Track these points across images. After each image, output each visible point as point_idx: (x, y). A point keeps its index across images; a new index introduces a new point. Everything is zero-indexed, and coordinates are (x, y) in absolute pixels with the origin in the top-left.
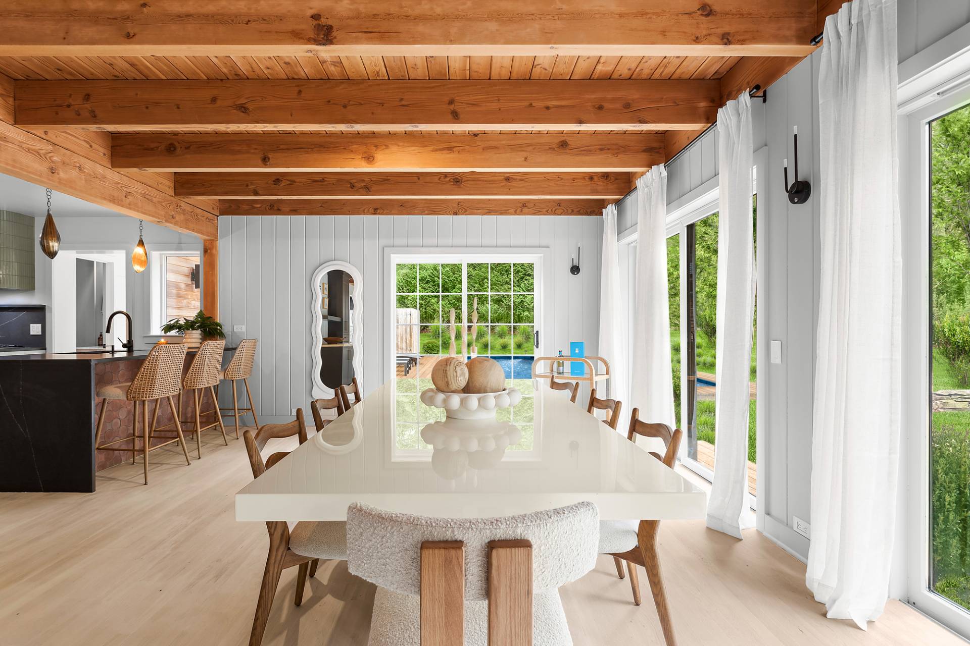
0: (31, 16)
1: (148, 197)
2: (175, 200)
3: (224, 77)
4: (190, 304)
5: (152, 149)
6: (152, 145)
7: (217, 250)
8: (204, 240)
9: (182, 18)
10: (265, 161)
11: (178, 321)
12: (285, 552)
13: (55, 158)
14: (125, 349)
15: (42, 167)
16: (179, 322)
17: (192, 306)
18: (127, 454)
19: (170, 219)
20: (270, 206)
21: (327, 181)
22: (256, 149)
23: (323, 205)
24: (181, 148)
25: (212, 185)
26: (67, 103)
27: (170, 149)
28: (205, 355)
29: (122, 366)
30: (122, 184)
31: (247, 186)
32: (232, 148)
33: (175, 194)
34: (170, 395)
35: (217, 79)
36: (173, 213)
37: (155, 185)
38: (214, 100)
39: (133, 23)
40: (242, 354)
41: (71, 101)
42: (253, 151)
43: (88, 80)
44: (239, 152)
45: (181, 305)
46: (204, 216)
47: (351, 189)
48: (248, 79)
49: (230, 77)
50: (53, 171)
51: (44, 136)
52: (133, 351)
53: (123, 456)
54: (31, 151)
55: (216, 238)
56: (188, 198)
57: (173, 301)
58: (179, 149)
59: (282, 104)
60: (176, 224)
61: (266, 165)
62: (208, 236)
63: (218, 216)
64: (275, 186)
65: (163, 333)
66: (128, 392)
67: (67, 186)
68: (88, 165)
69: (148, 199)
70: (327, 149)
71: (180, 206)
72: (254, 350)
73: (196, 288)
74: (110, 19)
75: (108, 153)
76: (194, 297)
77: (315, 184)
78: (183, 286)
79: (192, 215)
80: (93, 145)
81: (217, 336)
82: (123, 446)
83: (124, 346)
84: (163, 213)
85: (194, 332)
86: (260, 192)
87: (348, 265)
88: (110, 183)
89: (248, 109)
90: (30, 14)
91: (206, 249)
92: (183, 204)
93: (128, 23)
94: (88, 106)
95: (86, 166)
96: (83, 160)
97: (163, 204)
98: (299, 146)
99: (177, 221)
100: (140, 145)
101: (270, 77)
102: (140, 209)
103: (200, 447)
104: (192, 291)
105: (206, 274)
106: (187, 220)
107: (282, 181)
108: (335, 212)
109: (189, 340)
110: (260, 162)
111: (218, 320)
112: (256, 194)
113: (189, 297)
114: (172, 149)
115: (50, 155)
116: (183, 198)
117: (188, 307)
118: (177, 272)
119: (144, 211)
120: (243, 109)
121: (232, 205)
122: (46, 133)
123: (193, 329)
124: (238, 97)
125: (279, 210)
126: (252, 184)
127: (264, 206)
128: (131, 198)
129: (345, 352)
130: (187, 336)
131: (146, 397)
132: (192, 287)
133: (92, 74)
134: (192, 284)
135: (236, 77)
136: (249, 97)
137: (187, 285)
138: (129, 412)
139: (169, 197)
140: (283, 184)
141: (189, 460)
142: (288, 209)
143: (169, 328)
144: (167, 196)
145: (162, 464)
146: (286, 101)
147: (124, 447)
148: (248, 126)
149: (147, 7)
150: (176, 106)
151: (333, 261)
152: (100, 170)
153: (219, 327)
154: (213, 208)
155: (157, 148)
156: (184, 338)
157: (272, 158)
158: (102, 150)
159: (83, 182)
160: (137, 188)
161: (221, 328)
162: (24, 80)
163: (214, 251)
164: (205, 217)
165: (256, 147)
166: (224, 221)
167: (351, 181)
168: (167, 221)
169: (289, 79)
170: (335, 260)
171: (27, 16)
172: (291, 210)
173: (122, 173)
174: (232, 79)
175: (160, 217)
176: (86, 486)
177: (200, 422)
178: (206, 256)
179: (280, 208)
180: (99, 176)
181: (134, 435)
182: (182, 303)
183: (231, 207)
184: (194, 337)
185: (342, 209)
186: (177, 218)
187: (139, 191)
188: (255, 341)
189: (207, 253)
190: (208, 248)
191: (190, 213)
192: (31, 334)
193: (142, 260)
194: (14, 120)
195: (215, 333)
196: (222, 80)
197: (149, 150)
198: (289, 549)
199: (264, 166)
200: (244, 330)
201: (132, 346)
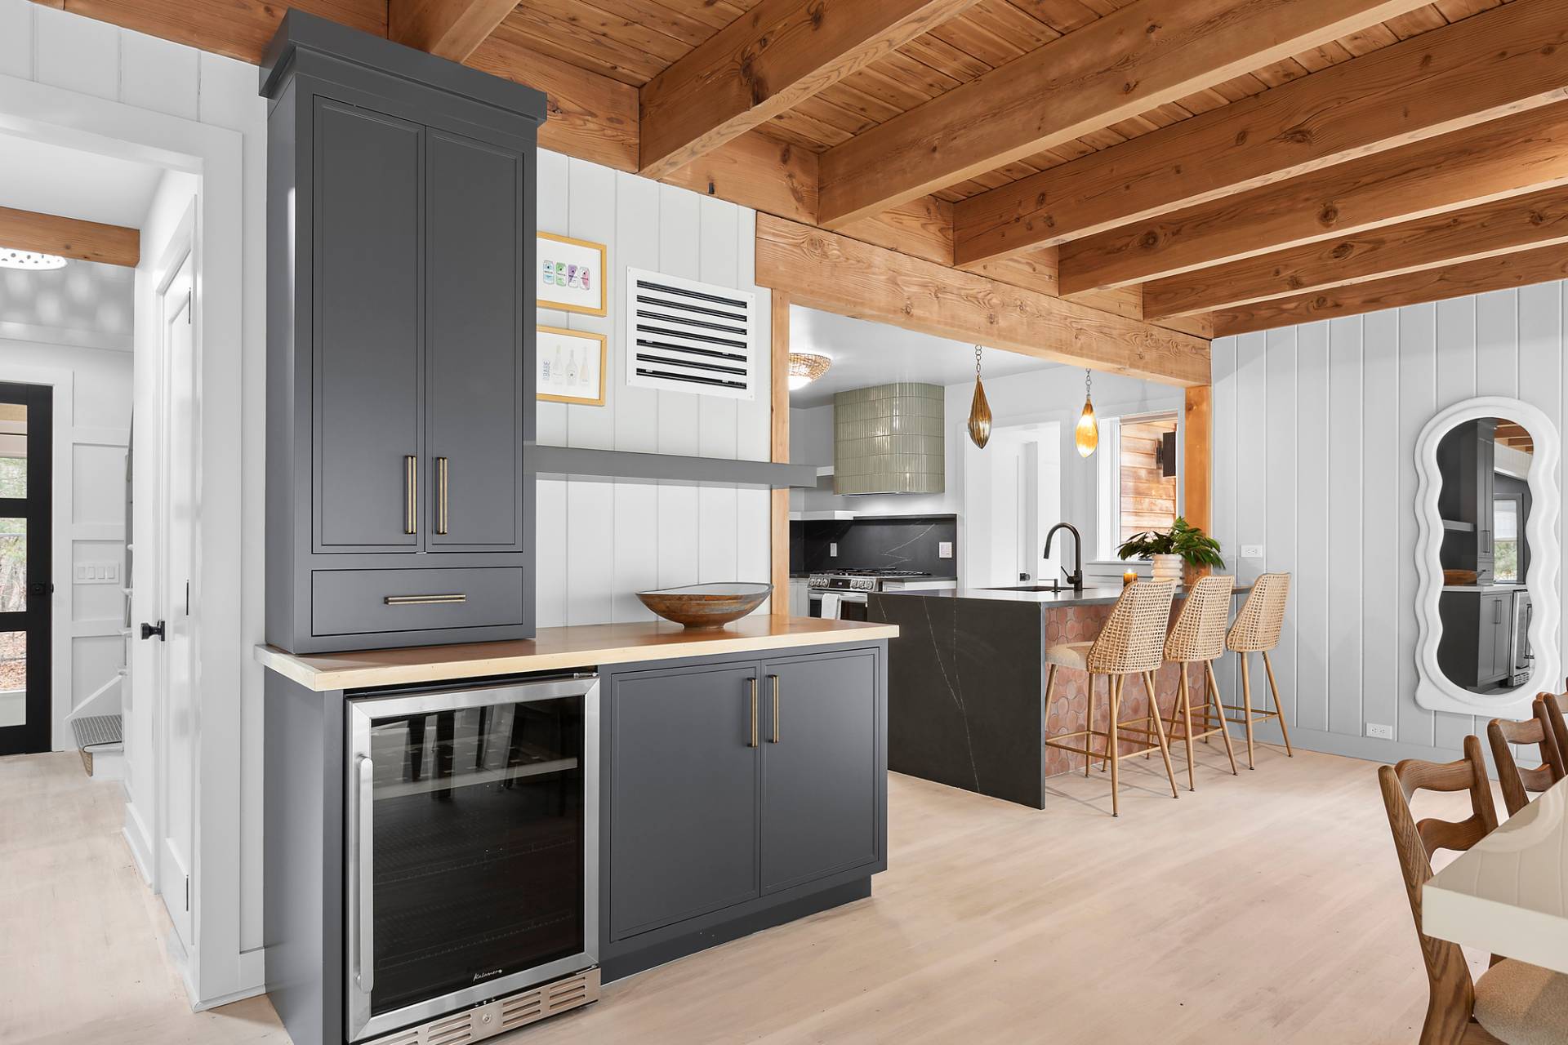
0: (999, 113)
1: (1106, 330)
2: (1145, 325)
3: (1260, 87)
4: (1155, 504)
5: (1120, 250)
6: (1119, 244)
7: (1209, 405)
8: (1187, 388)
9: (1215, 23)
10: (1327, 218)
11: (1145, 537)
12: (1465, 1024)
13: (994, 301)
14: (1073, 586)
15: (980, 318)
16: (1146, 540)
17: (1157, 509)
18: (1077, 757)
19: (1138, 361)
20: (1318, 301)
21: (1464, 222)
22: (1307, 200)
23: (1447, 276)
24: (1166, 235)
25: (1208, 286)
26: (1016, 216)
27: (1147, 242)
28: (1201, 603)
29: (1071, 612)
30: (1071, 318)
31: (1277, 273)
32: (1259, 211)
33: (1144, 316)
34: (1147, 670)
35: (1248, 96)
36: (1141, 349)
37: (1116, 309)
38: (1242, 137)
39: (1134, 66)
40: (1261, 604)
41: (1021, 211)
42: (1301, 206)
43: (1042, 171)
44: (1274, 214)
45: (1140, 507)
46: (1187, 345)
47: (1533, 227)
48: (1309, 73)
49: (1273, 84)
50: (992, 320)
51: (983, 273)
52: (1082, 589)
53: (1071, 760)
54: (969, 298)
55: (1207, 382)
56: (1164, 318)
57: (1129, 503)
58: (1162, 238)
59: (1386, 97)
60: (1145, 368)
61: (1328, 226)
62: (1195, 380)
63: (1211, 340)
64: (1338, 259)
65: (1119, 559)
66: (1089, 656)
67: (1006, 338)
68: (1030, 298)
69: (1105, 334)
70: (1478, 155)
71: (1152, 335)
72: (1284, 595)
73: (1164, 476)
74: (1101, 73)
75: (1054, 272)
76: (1161, 492)
77: (1432, 235)
78: (1143, 473)
79: (1169, 347)
80: (1037, 266)
81: (1210, 565)
82: (1072, 744)
83: (1070, 580)
84: (1127, 352)
85: (1171, 556)
86: (1304, 280)
87: (1515, 402)
88: (1056, 321)
89: (1309, 132)
90: (997, 111)
91: (1191, 404)
92: (1156, 331)
93: (1127, 68)
94: (1043, 212)
95: (1029, 302)
96: (1025, 293)
97: (1127, 337)
98: (1405, 168)
99: (1147, 362)
100: (1099, 249)
101: (1355, 54)
102: (1095, 354)
103: (1192, 768)
104: (1158, 482)
105: (1189, 450)
106: (1161, 357)
107: (1352, 246)
108: (1477, 285)
109: (1162, 572)
110: (1316, 222)
111: (1212, 534)
112: (1296, 284)
113: (1154, 493)
114: (1151, 241)
115: (989, 297)
116: (1158, 320)
117: (1151, 511)
118: (1136, 451)
119: (1100, 355)
120: (1300, 135)
121: (1237, 314)
122: (985, 267)
123: (1168, 552)
124: (1289, 115)
125: (1337, 305)
126: (1287, 267)
127: (1303, 305)
128: (1082, 338)
129: (1486, 607)
130: (1159, 565)
131: (1114, 670)
132: (1158, 474)
133: (1050, 160)
134: (1159, 468)
135: (1287, 80)
136: (1313, 109)
137: (1150, 472)
138: (1079, 691)
139: (1136, 323)
140: (1356, 252)
141: (1176, 788)
142: (1358, 301)
143: (1127, 550)
144: (1132, 321)
145: (1131, 787)
146: (1394, 88)
147: (1072, 746)
148: (1308, 166)
149: (1157, 30)
150: (1174, 171)
151: (1472, 398)
152: (1045, 302)
153: (1214, 549)
154: (1203, 328)
155: (1127, 245)
156: (1154, 568)
157: (1343, 208)
158: (1047, 271)
159: (1025, 327)
160: (1092, 319)
161: (1219, 551)
162: (964, 200)
163: (1204, 407)
164: (1190, 347)
165: (1307, 196)
166: (1223, 347)
167: (1534, 207)
168: (1132, 366)
169: (1400, 41)
170: (1477, 397)
171: (995, 115)
172: (1365, 302)
173: (1072, 300)
174: (1278, 86)
175: (1122, 360)
176: (1032, 797)
177: (1192, 724)
178: (1191, 416)
179: (1340, 302)
180: (1043, 313)
181: (1089, 730)
182: (1141, 504)
183: (1237, 317)
184: (1170, 566)
185: (1499, 273)
186: (1146, 357)
187: (1093, 323)
188: (1286, 577)
189: (1191, 412)
190: (1192, 402)
191: (1165, 345)
192: (940, 556)
193: (1089, 437)
194: (953, 258)
195: (1207, 559)
196: (1256, 95)
197: (1114, 253)
198: (1474, 1021)
199: (1324, 229)
200: (1261, 553)
201: (1081, 581)
